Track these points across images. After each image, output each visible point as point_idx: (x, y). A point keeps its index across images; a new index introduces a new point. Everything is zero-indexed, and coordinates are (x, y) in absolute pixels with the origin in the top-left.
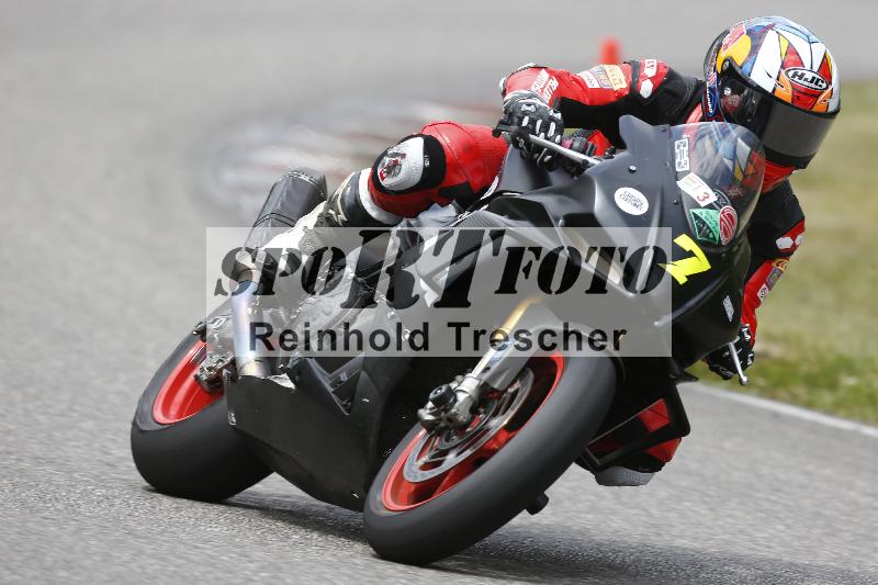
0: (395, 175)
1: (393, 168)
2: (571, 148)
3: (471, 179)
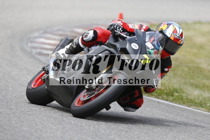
0: (87, 37)
1: (86, 36)
2: (124, 34)
3: (103, 41)
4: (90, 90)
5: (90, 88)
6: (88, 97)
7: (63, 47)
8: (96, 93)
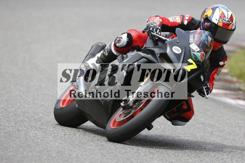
0: (120, 43)
1: (119, 41)
2: (163, 36)
3: (139, 44)
4: (127, 108)
5: (127, 106)
6: (124, 117)
7: (93, 55)
8: (133, 112)
